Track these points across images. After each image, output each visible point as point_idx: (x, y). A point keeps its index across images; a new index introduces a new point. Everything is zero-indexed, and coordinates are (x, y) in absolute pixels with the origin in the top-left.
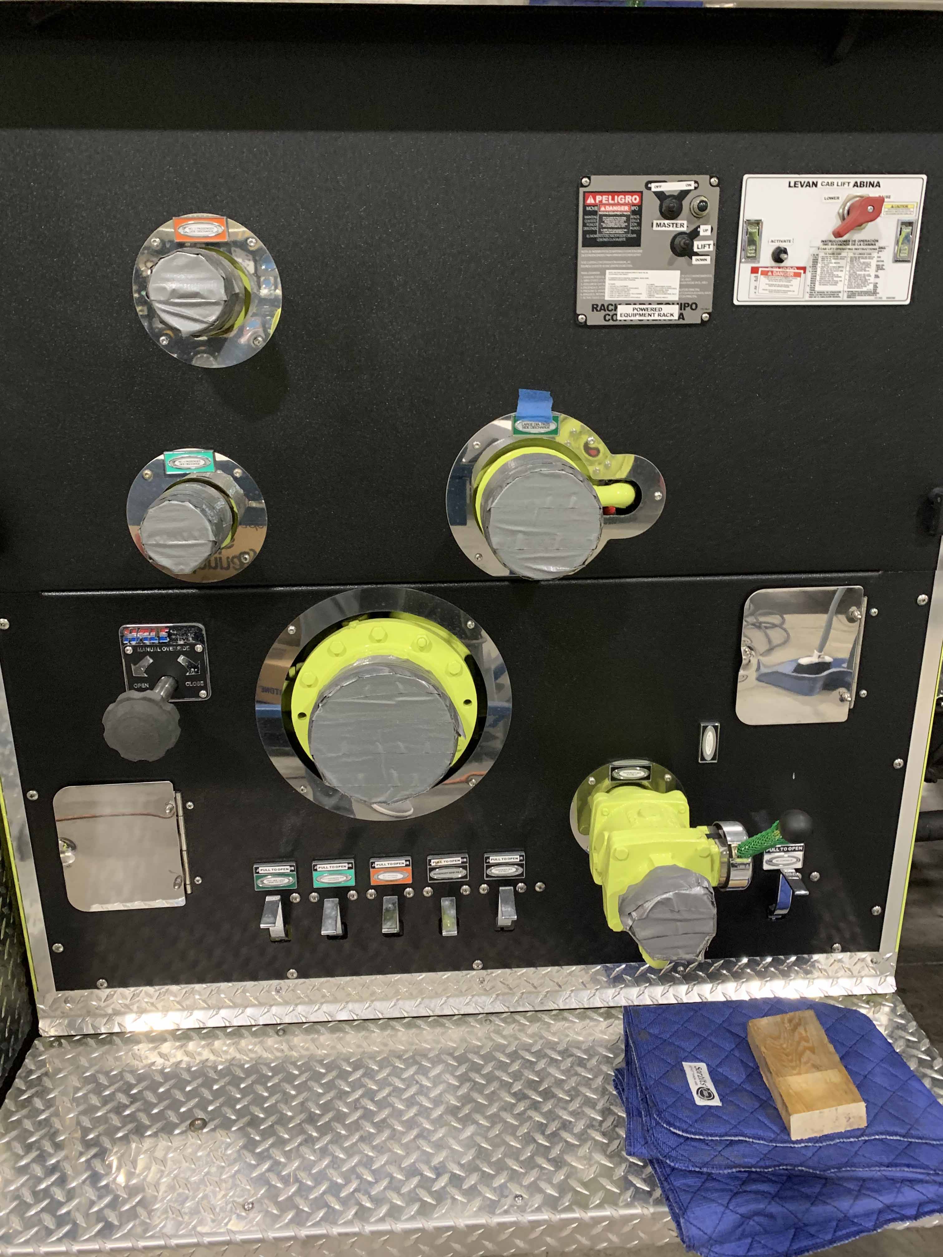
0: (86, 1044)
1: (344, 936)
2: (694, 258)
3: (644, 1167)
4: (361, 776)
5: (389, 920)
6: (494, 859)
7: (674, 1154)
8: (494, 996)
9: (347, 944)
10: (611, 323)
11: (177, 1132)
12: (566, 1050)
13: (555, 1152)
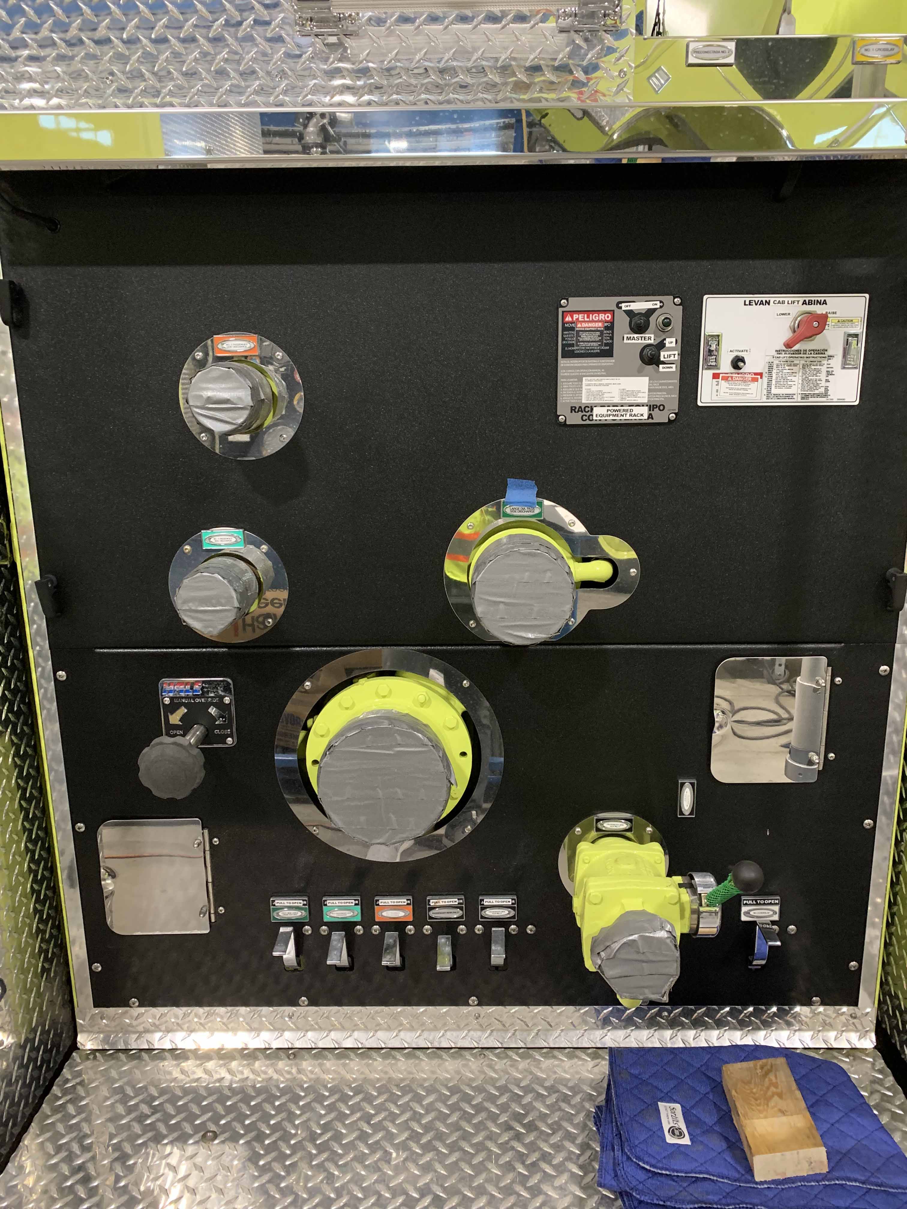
0: (118, 1059)
1: (351, 968)
2: (661, 366)
3: (616, 1199)
4: (362, 818)
5: (389, 953)
6: (488, 901)
7: (640, 1187)
8: (489, 1032)
9: (353, 975)
10: (588, 422)
11: (191, 1141)
12: (552, 1086)
13: (533, 1181)
